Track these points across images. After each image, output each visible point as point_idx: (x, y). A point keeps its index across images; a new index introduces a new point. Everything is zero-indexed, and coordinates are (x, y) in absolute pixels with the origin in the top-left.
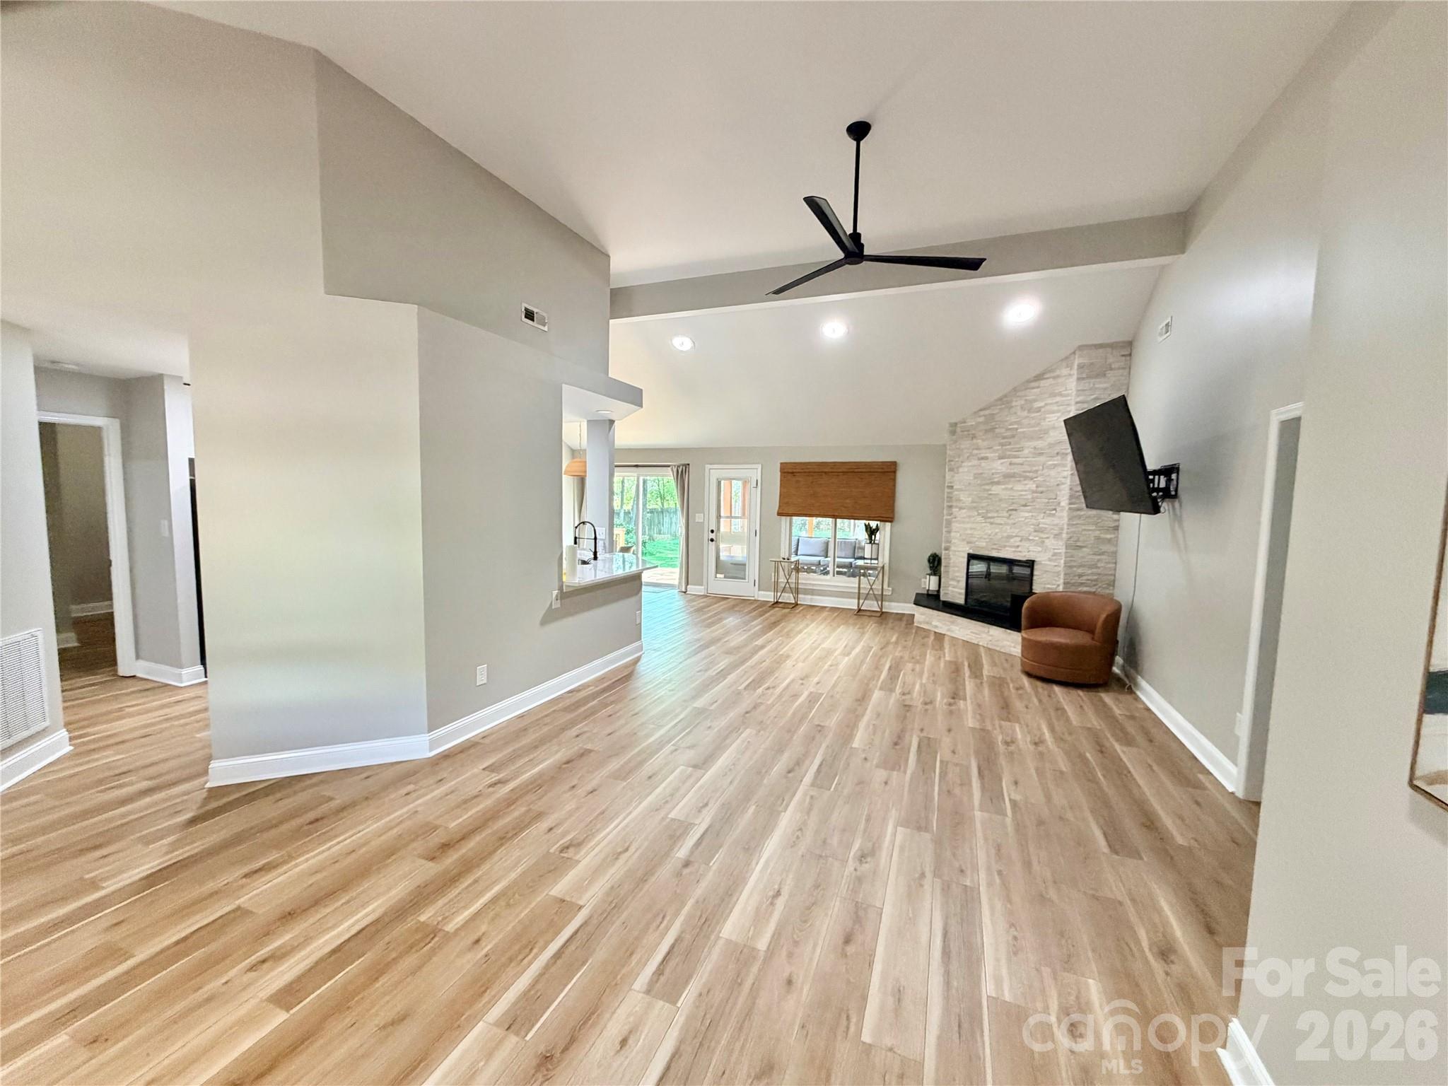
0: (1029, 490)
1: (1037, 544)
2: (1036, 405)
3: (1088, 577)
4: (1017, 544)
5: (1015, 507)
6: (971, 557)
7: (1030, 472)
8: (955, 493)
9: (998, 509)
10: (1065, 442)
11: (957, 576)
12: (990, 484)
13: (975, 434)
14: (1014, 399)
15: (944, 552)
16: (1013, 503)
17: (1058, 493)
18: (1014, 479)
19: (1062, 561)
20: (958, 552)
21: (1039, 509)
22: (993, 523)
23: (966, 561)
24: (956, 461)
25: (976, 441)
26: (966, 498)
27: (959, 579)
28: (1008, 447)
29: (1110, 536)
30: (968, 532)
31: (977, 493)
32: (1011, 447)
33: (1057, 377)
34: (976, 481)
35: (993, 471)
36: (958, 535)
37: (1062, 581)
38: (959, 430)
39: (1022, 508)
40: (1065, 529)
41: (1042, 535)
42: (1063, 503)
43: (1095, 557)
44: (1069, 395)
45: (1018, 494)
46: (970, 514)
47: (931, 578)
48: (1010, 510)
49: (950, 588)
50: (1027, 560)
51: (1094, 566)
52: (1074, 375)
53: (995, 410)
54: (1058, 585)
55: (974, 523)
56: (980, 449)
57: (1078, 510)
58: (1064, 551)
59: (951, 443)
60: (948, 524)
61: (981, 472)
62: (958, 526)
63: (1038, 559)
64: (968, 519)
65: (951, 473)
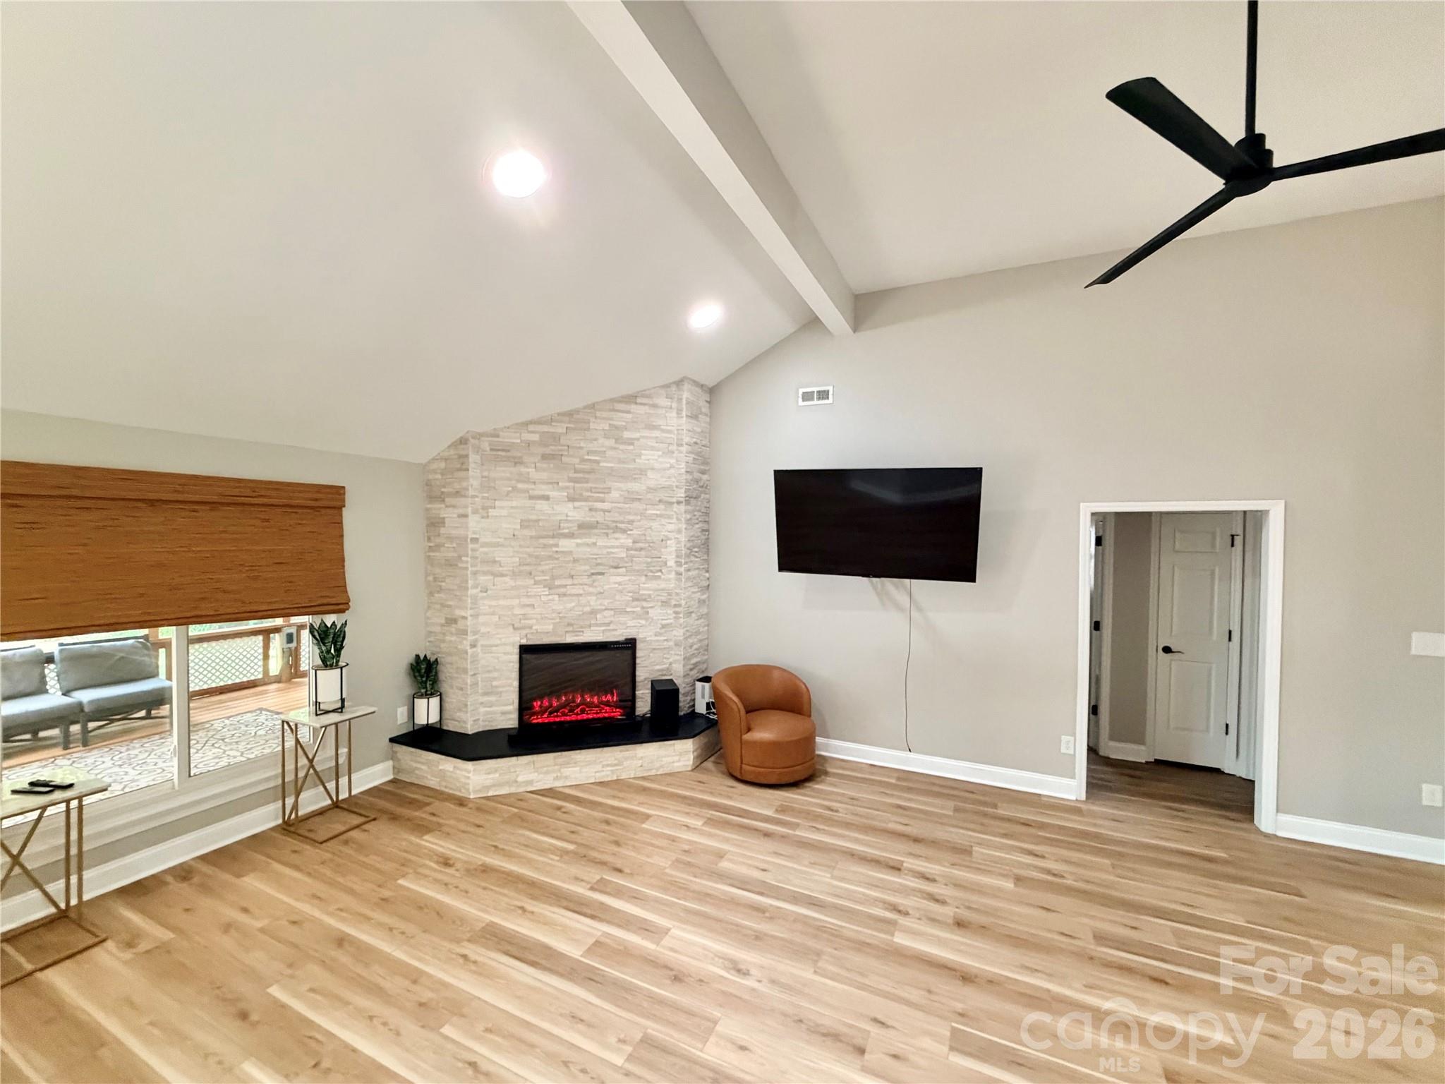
0: (622, 546)
1: (639, 617)
2: (627, 435)
3: (695, 647)
4: (607, 621)
5: (600, 569)
6: (525, 650)
7: (622, 522)
8: (481, 550)
9: (573, 573)
10: (670, 488)
11: (496, 687)
12: (553, 537)
13: (521, 457)
14: (592, 420)
15: (470, 651)
16: (598, 564)
17: (663, 550)
18: (596, 531)
19: (675, 633)
20: (497, 646)
21: (638, 571)
22: (565, 595)
23: (516, 657)
24: (483, 498)
25: (523, 470)
26: (507, 558)
27: (501, 689)
28: (585, 485)
29: (704, 597)
30: (517, 611)
31: (530, 550)
32: (590, 485)
33: (654, 406)
34: (527, 532)
35: (559, 518)
36: (495, 618)
37: (678, 658)
38: (486, 446)
39: (612, 570)
40: (677, 594)
41: (645, 604)
42: (671, 563)
43: (697, 622)
44: (669, 432)
45: (605, 551)
46: (519, 583)
47: (421, 704)
48: (593, 574)
49: (482, 710)
50: (626, 639)
51: (698, 633)
52: (681, 410)
53: (560, 429)
54: (671, 664)
55: (528, 597)
56: (534, 483)
57: (689, 570)
58: (682, 621)
59: (472, 466)
60: (475, 600)
61: (534, 517)
62: (494, 603)
63: (641, 636)
64: (515, 593)
65: (476, 517)
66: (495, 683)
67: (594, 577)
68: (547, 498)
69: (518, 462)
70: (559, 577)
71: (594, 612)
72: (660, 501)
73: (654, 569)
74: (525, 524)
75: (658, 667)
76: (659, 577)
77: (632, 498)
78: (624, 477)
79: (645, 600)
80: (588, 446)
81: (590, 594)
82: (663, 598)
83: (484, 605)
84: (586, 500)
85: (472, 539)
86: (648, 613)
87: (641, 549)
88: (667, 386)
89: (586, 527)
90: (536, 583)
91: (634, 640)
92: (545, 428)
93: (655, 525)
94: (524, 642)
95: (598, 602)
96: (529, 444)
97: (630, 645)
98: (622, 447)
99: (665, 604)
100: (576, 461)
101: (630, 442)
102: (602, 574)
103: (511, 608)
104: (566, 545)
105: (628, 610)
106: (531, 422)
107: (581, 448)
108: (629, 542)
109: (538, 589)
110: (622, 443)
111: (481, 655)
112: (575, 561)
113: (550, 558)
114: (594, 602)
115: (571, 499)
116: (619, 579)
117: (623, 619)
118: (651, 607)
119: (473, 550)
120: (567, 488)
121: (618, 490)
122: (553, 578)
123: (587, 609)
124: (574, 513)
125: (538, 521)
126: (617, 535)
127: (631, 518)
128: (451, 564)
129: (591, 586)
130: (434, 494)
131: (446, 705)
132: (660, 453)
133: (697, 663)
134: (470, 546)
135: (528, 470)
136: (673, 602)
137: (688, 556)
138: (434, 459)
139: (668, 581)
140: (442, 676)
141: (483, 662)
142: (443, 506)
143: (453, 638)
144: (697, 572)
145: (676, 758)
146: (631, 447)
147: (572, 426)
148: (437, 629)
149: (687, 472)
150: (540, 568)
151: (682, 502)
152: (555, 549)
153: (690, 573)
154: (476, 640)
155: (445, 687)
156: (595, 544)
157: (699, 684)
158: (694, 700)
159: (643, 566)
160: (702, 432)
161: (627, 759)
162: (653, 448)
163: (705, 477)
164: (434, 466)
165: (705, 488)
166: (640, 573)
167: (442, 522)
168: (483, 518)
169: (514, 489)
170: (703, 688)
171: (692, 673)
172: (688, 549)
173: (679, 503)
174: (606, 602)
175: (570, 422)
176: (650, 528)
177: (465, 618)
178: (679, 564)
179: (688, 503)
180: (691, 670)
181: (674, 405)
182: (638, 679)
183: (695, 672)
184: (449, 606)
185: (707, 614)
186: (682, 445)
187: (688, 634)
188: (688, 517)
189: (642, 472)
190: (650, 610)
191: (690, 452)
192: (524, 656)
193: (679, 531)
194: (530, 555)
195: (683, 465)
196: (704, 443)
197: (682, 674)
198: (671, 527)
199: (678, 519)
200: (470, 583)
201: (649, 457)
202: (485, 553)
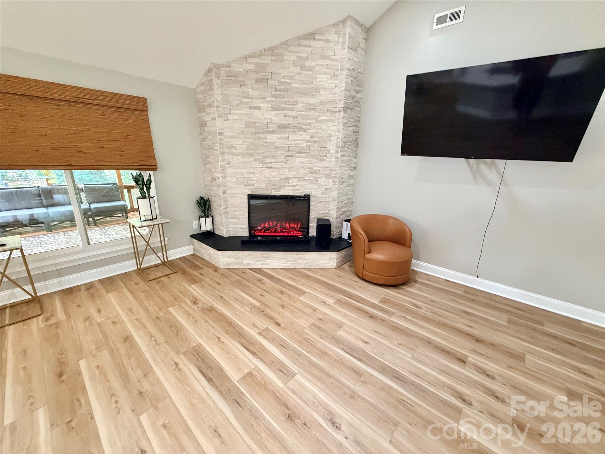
0: (303, 140)
1: (312, 183)
2: (308, 64)
3: (344, 202)
4: (295, 184)
5: (290, 153)
6: (251, 197)
7: (304, 124)
8: (225, 140)
9: (275, 155)
10: (334, 101)
11: (237, 215)
12: (264, 133)
13: (244, 81)
14: (286, 53)
15: (222, 196)
16: (290, 151)
17: (328, 143)
18: (288, 130)
19: (333, 193)
20: (236, 194)
21: (313, 155)
22: (271, 168)
23: (246, 201)
24: (224, 108)
25: (245, 89)
26: (239, 145)
27: (239, 217)
28: (282, 100)
29: (352, 174)
30: (246, 176)
31: (252, 140)
32: (284, 100)
33: (327, 41)
34: (249, 130)
35: (267, 121)
36: (235, 179)
37: (333, 207)
38: (223, 73)
39: (297, 154)
40: (335, 170)
41: (316, 175)
42: (333, 151)
43: (348, 188)
44: (336, 60)
45: (293, 143)
46: (245, 160)
47: (203, 220)
48: (286, 156)
49: (231, 226)
50: (305, 195)
51: (347, 194)
52: (345, 43)
53: (266, 60)
54: (329, 210)
55: (251, 168)
56: (252, 98)
57: (344, 156)
58: (337, 186)
59: (215, 86)
60: (223, 170)
61: (253, 121)
62: (233, 171)
63: (313, 194)
64: (244, 165)
65: (221, 120)
66: (236, 213)
67: (287, 158)
68: (259, 108)
69: (242, 85)
70: (268, 157)
71: (287, 179)
72: (328, 110)
73: (322, 155)
74: (248, 124)
75: (322, 212)
76: (325, 160)
77: (310, 108)
78: (306, 94)
79: (316, 173)
80: (284, 72)
81: (285, 168)
82: (327, 173)
83: (229, 171)
84: (283, 109)
85: (219, 133)
86: (317, 181)
87: (315, 142)
88: (336, 24)
89: (283, 127)
90: (255, 160)
91: (309, 196)
92: (257, 60)
93: (324, 126)
94: (250, 193)
95: (290, 173)
96: (248, 71)
97: (307, 198)
98: (305, 72)
99: (328, 176)
100: (276, 83)
101: (310, 69)
102: (292, 156)
103: (243, 174)
104: (271, 138)
105: (306, 178)
106: (249, 56)
107: (279, 74)
108: (307, 137)
109: (257, 164)
110: (306, 70)
111: (228, 198)
112: (277, 148)
113: (263, 145)
114: (287, 173)
115: (274, 109)
116: (302, 160)
117: (303, 183)
118: (320, 178)
119: (220, 139)
120: (272, 101)
121: (302, 101)
122: (264, 158)
123: (283, 177)
125: (255, 123)
126: (300, 133)
127: (309, 121)
128: (211, 148)
129: (286, 163)
131: (215, 222)
132: (329, 76)
133: (345, 211)
134: (218, 137)
135: (247, 89)
136: (333, 175)
137: (344, 147)
138: (199, 85)
139: (331, 162)
140: (212, 208)
141: (230, 202)
142: (205, 114)
143: (215, 189)
144: (348, 158)
145: (327, 261)
146: (310, 73)
147: (274, 58)
148: (209, 183)
149: (346, 89)
150: (257, 152)
151: (342, 111)
152: (265, 140)
153: (345, 158)
154: (226, 190)
155: (214, 213)
156: (287, 138)
157: (345, 223)
158: (342, 231)
159: (316, 153)
160: (359, 62)
161: (299, 259)
162: (324, 73)
163: (359, 95)
164: (199, 89)
165: (358, 103)
166: (314, 156)
167: (205, 124)
168: (225, 120)
169: (241, 101)
170: (347, 225)
171: (341, 216)
172: (344, 142)
173: (339, 111)
174: (294, 173)
175: (273, 55)
176: (321, 128)
177: (218, 178)
178: (337, 152)
179: (345, 111)
180: (341, 215)
181: (340, 40)
182: (310, 217)
183: (344, 216)
184: (212, 172)
185: (353, 184)
186: (344, 70)
187: (340, 194)
188: (345, 121)
189: (317, 90)
190: (319, 180)
191: (349, 76)
192: (251, 200)
193: (339, 131)
194: (252, 144)
195: (344, 84)
196: (359, 70)
197: (335, 217)
198: (334, 128)
199: (338, 123)
200: (220, 158)
201: (323, 80)
202: (228, 142)
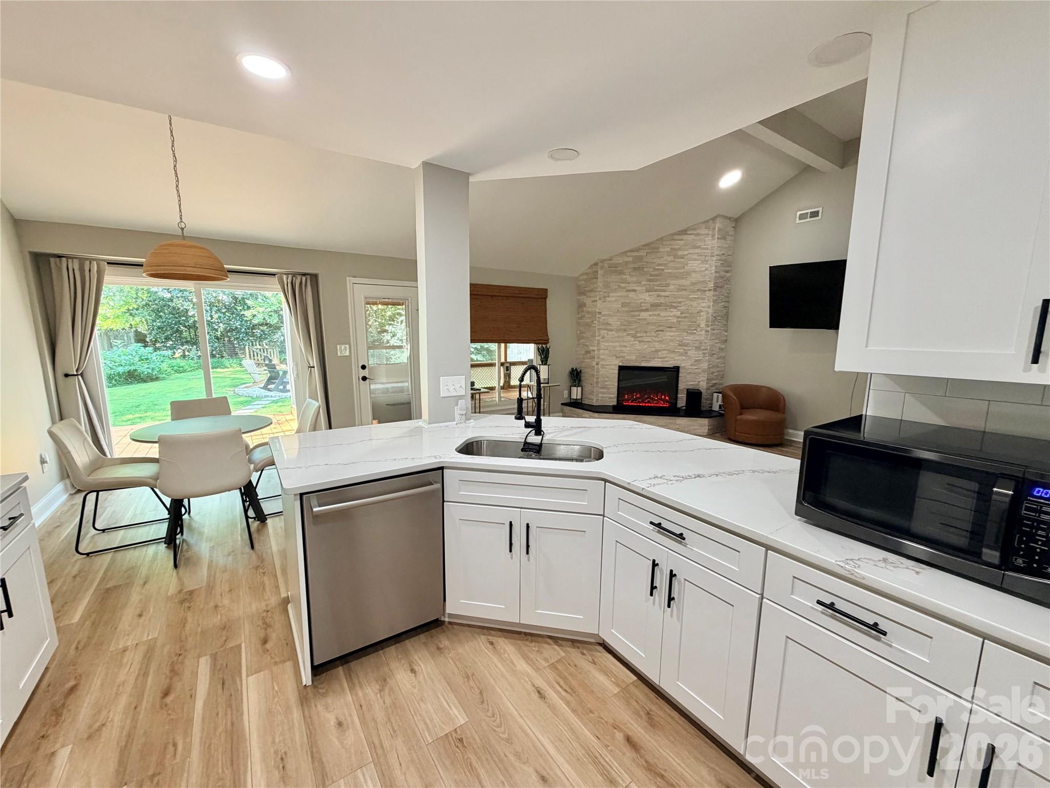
1: (681, 355)
2: (680, 253)
3: (715, 374)
4: (664, 356)
5: (661, 328)
7: (675, 303)
8: (602, 318)
9: (647, 330)
10: (704, 282)
11: (607, 385)
12: (638, 311)
13: (622, 270)
14: (661, 246)
16: (660, 326)
17: (698, 318)
18: (661, 308)
19: (702, 365)
20: (608, 365)
22: (642, 341)
23: (617, 372)
24: (604, 292)
26: (614, 322)
27: (608, 387)
28: (655, 283)
29: (723, 346)
30: (618, 349)
31: (625, 318)
32: (658, 283)
33: (698, 234)
34: (624, 309)
35: (641, 301)
36: (608, 352)
37: (703, 378)
38: (606, 266)
40: (705, 343)
41: (686, 348)
42: (703, 325)
43: (718, 360)
44: (707, 249)
45: (665, 319)
46: (619, 335)
47: (574, 389)
48: (658, 331)
49: (600, 395)
50: (674, 367)
51: (717, 366)
52: (715, 235)
53: (642, 253)
54: (699, 382)
55: (624, 341)
56: (629, 283)
57: (714, 330)
58: (707, 358)
59: (599, 276)
60: (598, 343)
61: (628, 301)
62: (607, 344)
63: (683, 365)
64: (617, 339)
65: (600, 301)
66: (606, 383)
67: (658, 332)
68: (634, 291)
69: (621, 273)
70: (640, 332)
71: (657, 351)
72: (698, 290)
73: (692, 329)
74: (624, 305)
75: (692, 382)
76: (695, 333)
77: (681, 289)
78: (678, 277)
79: (686, 346)
80: (659, 261)
81: (655, 341)
82: (697, 345)
83: (603, 345)
84: (656, 291)
85: (598, 313)
86: (687, 353)
87: (686, 317)
88: (707, 221)
89: (655, 306)
90: (628, 335)
91: (679, 367)
92: (636, 254)
93: (694, 304)
94: (621, 364)
95: (660, 346)
96: (627, 263)
97: (676, 370)
98: (677, 260)
99: (698, 348)
100: (651, 270)
101: (682, 257)
102: (662, 331)
103: (615, 347)
104: (644, 315)
105: (676, 351)
106: (629, 251)
107: (654, 263)
108: (678, 314)
109: (630, 338)
110: (677, 258)
111: (600, 369)
112: (648, 324)
113: (635, 322)
114: (658, 346)
115: (648, 291)
116: (672, 334)
117: (672, 355)
118: (690, 350)
119: (598, 318)
120: (647, 285)
121: (674, 284)
122: (636, 332)
123: (653, 349)
124: (647, 298)
125: (629, 303)
126: (672, 310)
127: (680, 300)
128: (589, 325)
129: (655, 337)
130: (582, 293)
131: (584, 392)
132: (700, 262)
133: (715, 383)
134: (597, 316)
135: (625, 277)
136: (703, 348)
137: (714, 321)
138: (582, 274)
139: (701, 335)
140: (582, 378)
141: (601, 373)
142: (585, 297)
143: (588, 360)
144: (719, 331)
145: (698, 428)
146: (683, 260)
147: (649, 251)
148: (581, 356)
149: (716, 272)
150: (630, 327)
151: (711, 290)
152: (638, 317)
153: (714, 332)
154: (599, 362)
155: (584, 383)
156: (659, 315)
157: (715, 395)
158: (712, 404)
159: (686, 327)
160: (729, 247)
161: (670, 424)
162: (695, 260)
163: (728, 275)
164: (582, 278)
165: (728, 280)
166: (684, 330)
167: (585, 305)
168: (603, 302)
170: (718, 396)
171: (712, 388)
172: (714, 317)
173: (710, 290)
175: (648, 249)
176: (692, 306)
177: (594, 350)
178: (707, 326)
179: (715, 290)
180: (712, 386)
181: (710, 232)
182: (679, 388)
183: (714, 388)
184: (587, 345)
185: (724, 357)
186: (714, 256)
187: (711, 366)
188: (715, 298)
189: (689, 273)
190: (688, 352)
191: (720, 260)
192: (620, 371)
193: (709, 307)
194: (625, 321)
195: (714, 268)
196: (729, 253)
197: (705, 387)
198: (704, 305)
199: (708, 300)
200: (597, 334)
201: (694, 265)
202: (604, 320)
